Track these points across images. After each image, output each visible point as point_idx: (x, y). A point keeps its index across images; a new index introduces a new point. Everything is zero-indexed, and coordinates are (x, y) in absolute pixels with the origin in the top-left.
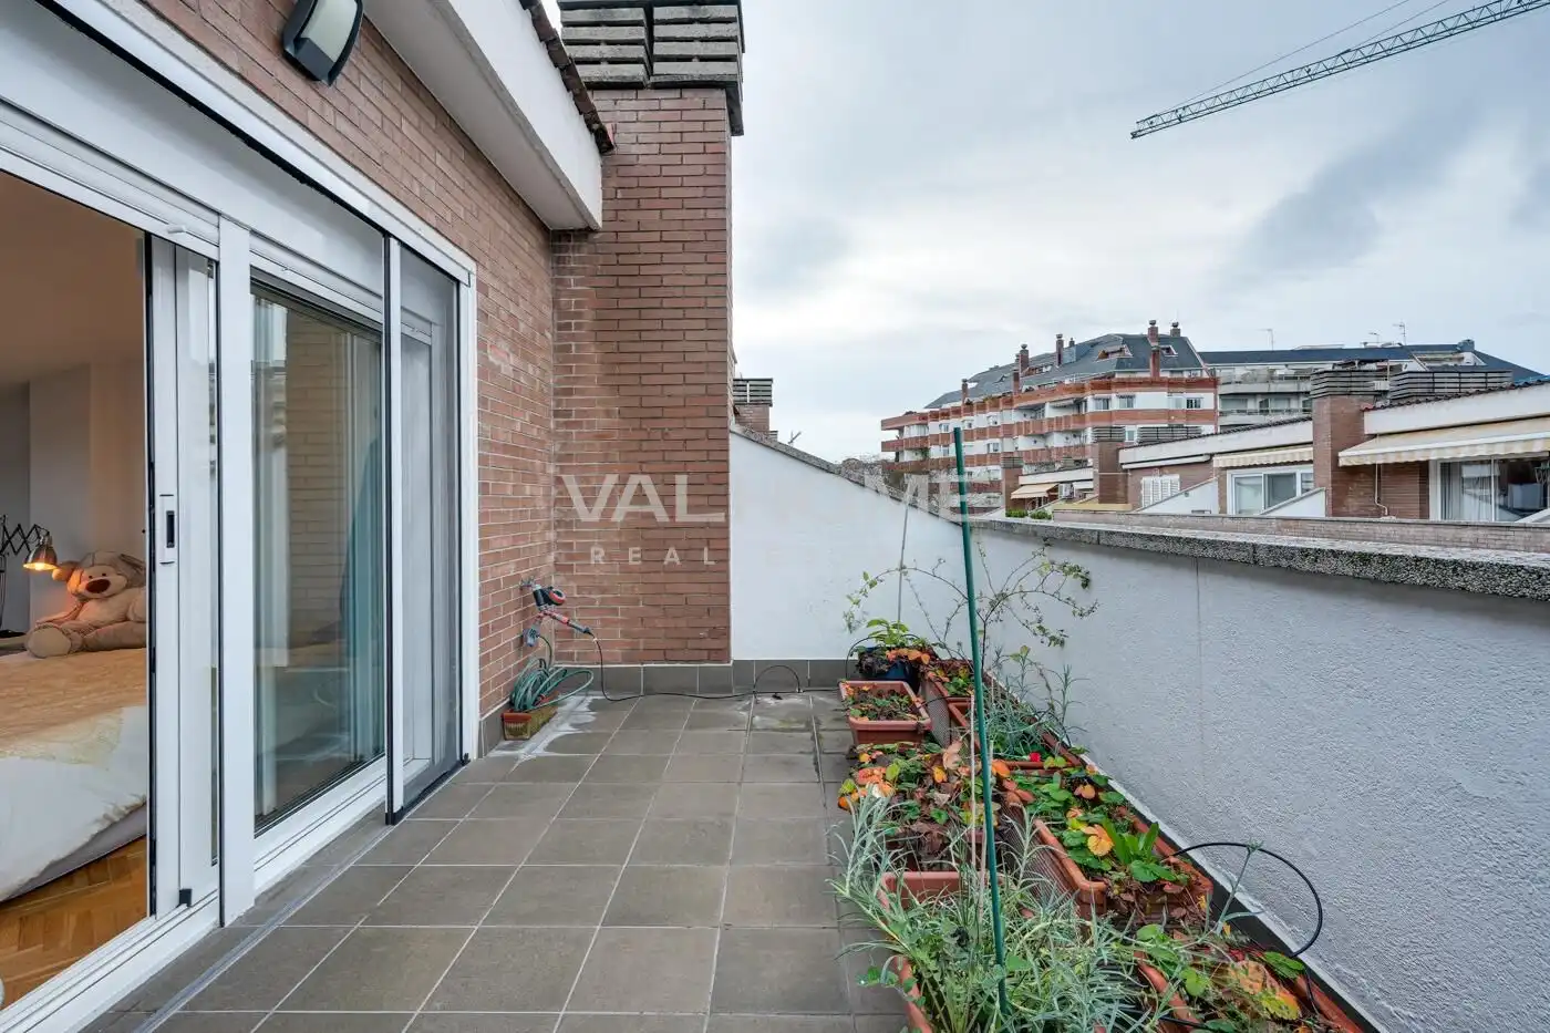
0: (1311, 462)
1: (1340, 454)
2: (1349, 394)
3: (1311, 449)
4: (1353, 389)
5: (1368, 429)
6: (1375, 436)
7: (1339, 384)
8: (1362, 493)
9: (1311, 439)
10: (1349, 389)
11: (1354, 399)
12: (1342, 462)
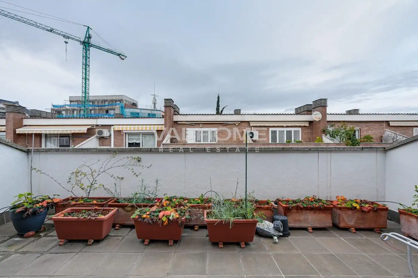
0: (4, 131)
1: (16, 130)
2: (19, 113)
3: (5, 127)
4: (20, 112)
5: (24, 124)
6: (26, 126)
7: (16, 110)
8: (22, 141)
9: (5, 125)
10: (19, 112)
11: (21, 115)
12: (17, 132)
